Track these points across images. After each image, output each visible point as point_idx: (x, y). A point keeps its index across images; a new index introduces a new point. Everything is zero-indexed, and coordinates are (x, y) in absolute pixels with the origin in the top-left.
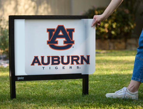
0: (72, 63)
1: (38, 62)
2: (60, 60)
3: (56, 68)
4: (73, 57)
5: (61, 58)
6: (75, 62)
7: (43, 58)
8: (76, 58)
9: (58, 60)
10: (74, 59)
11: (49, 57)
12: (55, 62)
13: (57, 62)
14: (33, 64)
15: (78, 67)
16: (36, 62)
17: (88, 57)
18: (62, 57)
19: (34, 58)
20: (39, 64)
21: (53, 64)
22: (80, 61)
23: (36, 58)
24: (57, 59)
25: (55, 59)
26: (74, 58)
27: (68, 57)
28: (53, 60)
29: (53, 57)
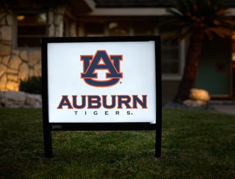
0: (120, 107)
1: (68, 104)
2: (101, 101)
3: (96, 114)
4: (120, 97)
5: (102, 98)
6: (123, 105)
7: (75, 98)
8: (126, 99)
9: (98, 101)
10: (122, 101)
11: (84, 97)
12: (93, 104)
13: (96, 104)
14: (60, 107)
15: (128, 113)
16: (65, 104)
17: (145, 97)
18: (105, 97)
19: (61, 98)
20: (70, 107)
21: (90, 107)
22: (131, 104)
23: (65, 98)
24: (96, 99)
25: (93, 99)
26: (123, 99)
27: (114, 97)
28: (90, 102)
29: (90, 97)
